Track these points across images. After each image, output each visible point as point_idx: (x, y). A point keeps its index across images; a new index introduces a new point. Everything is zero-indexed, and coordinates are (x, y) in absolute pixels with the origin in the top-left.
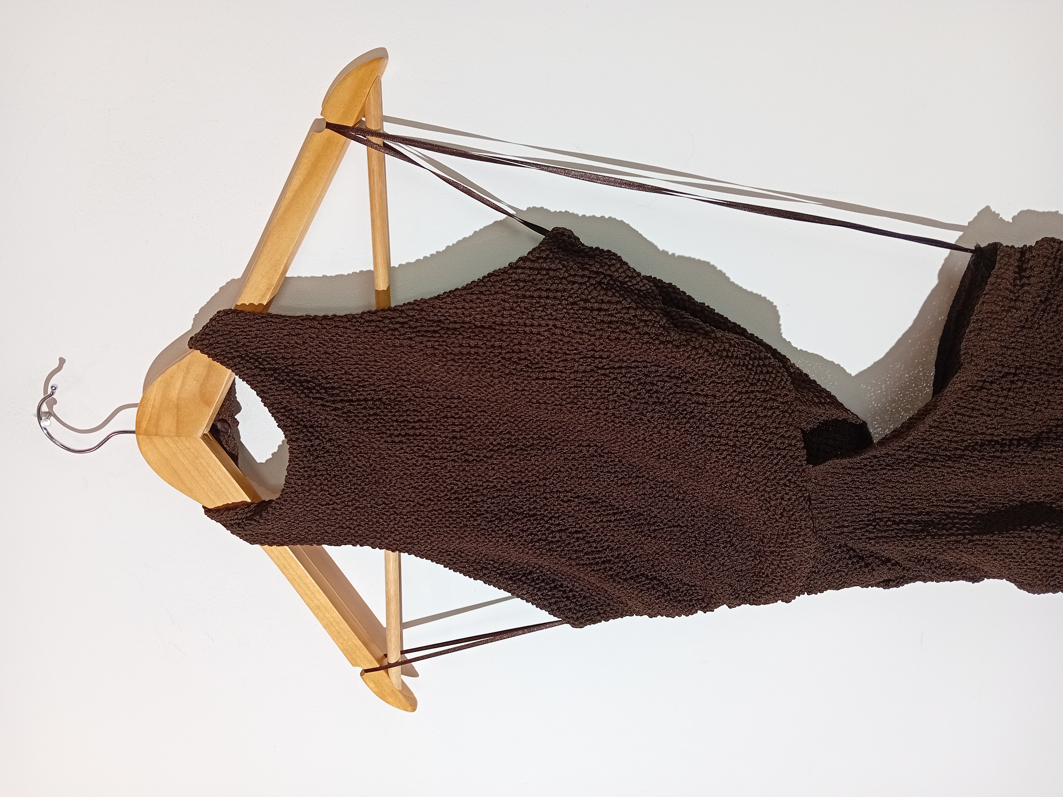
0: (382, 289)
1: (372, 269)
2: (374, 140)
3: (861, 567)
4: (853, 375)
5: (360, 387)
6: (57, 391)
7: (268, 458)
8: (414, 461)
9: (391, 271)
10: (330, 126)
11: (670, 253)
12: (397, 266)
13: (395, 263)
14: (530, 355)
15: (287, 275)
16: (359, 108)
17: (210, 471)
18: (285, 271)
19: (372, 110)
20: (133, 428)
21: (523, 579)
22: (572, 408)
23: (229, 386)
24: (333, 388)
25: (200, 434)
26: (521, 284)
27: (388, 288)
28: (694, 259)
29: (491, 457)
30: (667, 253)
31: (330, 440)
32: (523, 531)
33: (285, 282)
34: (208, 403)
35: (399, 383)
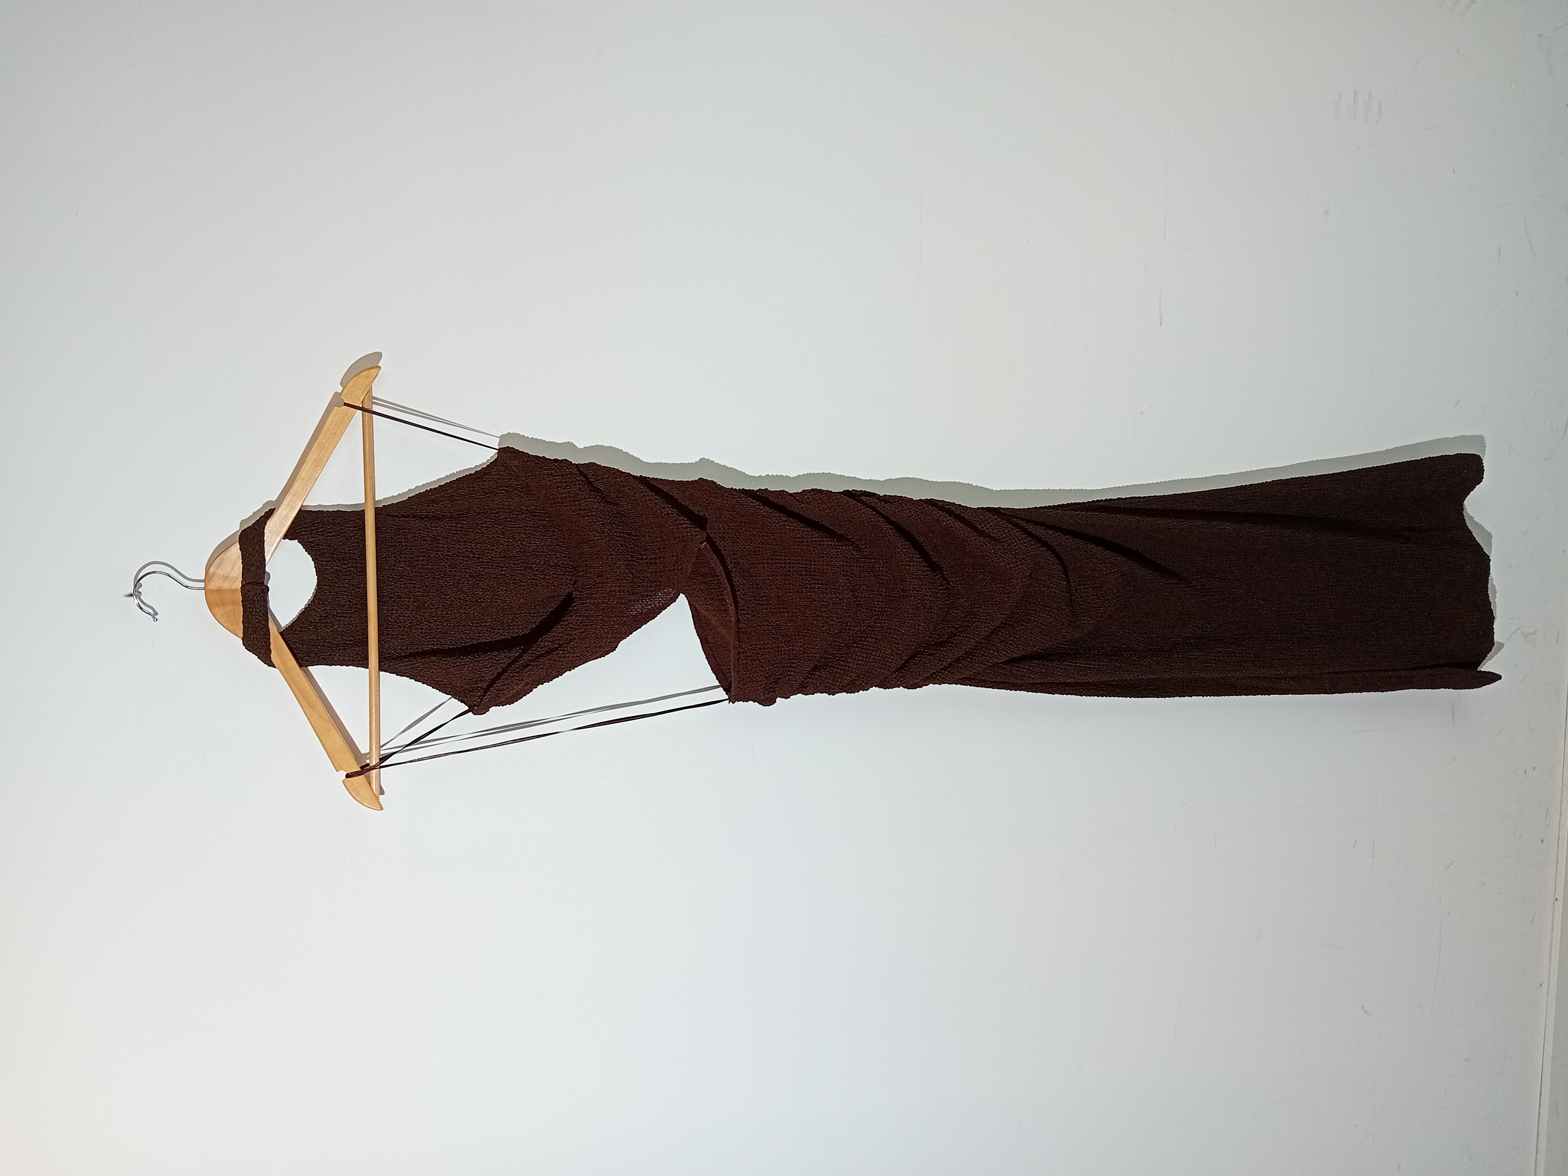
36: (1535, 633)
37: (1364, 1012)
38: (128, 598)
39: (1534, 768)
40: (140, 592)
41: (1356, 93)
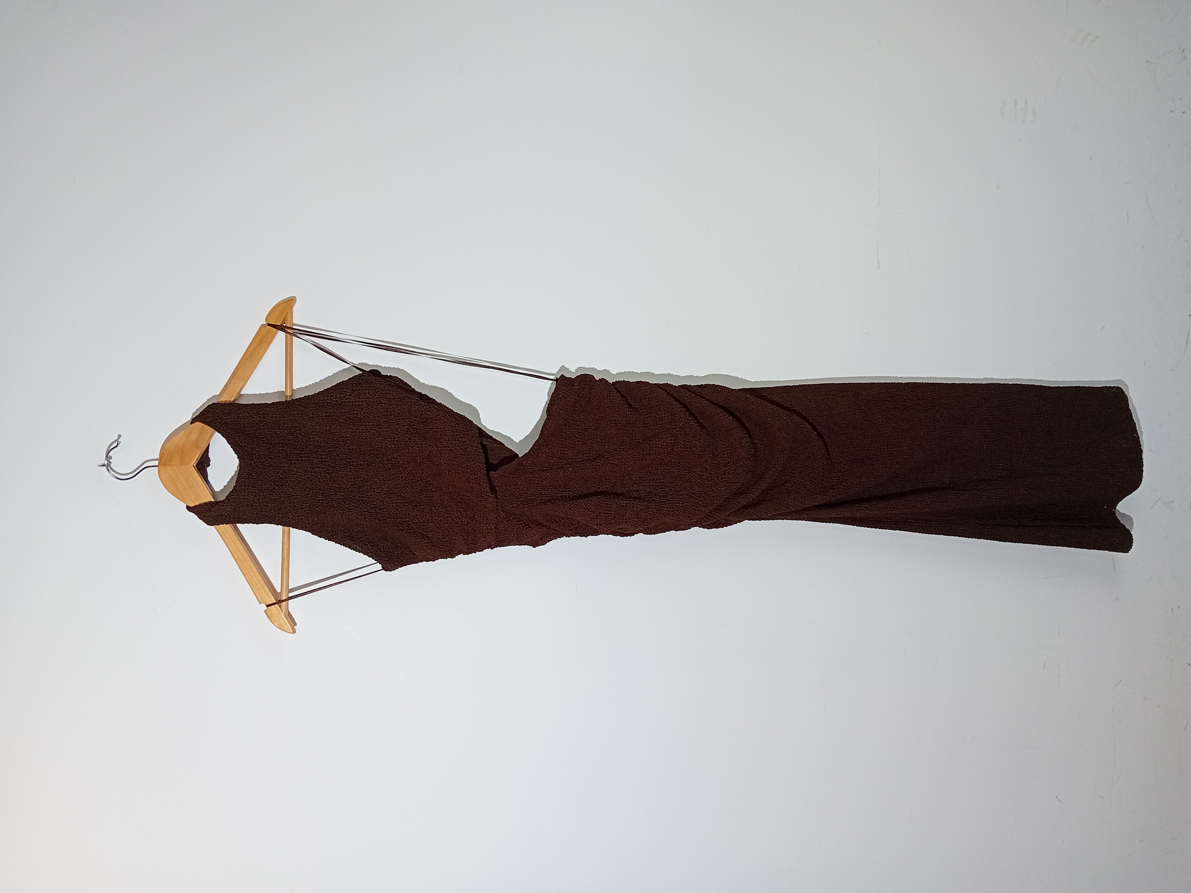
0: (288, 395)
1: (284, 390)
2: (289, 330)
3: (526, 528)
4: (517, 442)
5: (276, 437)
6: (120, 445)
7: (221, 488)
8: (301, 474)
9: (293, 390)
10: (269, 325)
11: (426, 384)
12: (296, 389)
13: (295, 388)
14: (358, 416)
15: (241, 393)
16: (283, 318)
17: (195, 484)
18: (240, 391)
19: (289, 318)
20: (157, 465)
21: (357, 540)
22: (378, 439)
23: (206, 447)
24: (263, 438)
25: (192, 464)
26: (354, 385)
27: (292, 395)
28: (437, 387)
29: (340, 471)
30: (425, 384)
31: (260, 462)
32: (356, 507)
33: (240, 396)
34: (198, 448)
35: (295, 435)
36: (1173, 502)
37: (1058, 801)
38: (101, 467)
39: (1179, 607)
40: (111, 462)
41: (1015, 101)
